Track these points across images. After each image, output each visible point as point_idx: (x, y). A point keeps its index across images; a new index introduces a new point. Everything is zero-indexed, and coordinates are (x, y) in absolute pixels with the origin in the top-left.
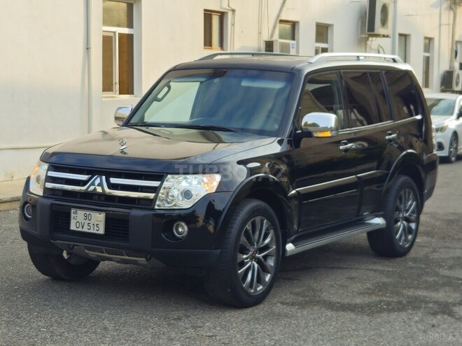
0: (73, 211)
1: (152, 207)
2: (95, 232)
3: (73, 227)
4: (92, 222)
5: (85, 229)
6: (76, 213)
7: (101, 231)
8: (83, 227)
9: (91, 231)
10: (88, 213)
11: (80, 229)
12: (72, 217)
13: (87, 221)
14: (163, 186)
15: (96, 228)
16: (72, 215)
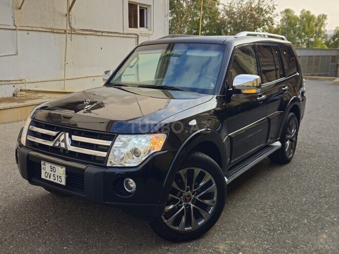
0: (42, 162)
1: (104, 165)
2: (59, 182)
3: (43, 176)
4: (56, 174)
5: (52, 179)
6: (44, 164)
7: (63, 183)
8: (50, 177)
9: (56, 181)
10: (53, 166)
11: (48, 179)
12: (42, 168)
13: (53, 173)
14: (114, 145)
15: (59, 179)
16: (42, 166)
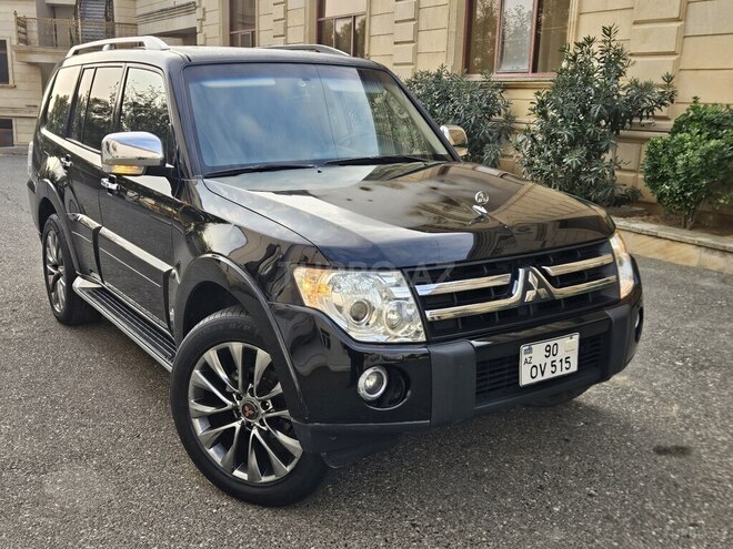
0: (523, 348)
2: (565, 372)
3: (525, 379)
4: (558, 358)
5: (548, 375)
6: (530, 350)
7: (574, 368)
8: (543, 373)
9: (558, 373)
10: (551, 343)
11: (539, 378)
12: (523, 361)
13: (552, 358)
15: (565, 365)
16: (523, 357)
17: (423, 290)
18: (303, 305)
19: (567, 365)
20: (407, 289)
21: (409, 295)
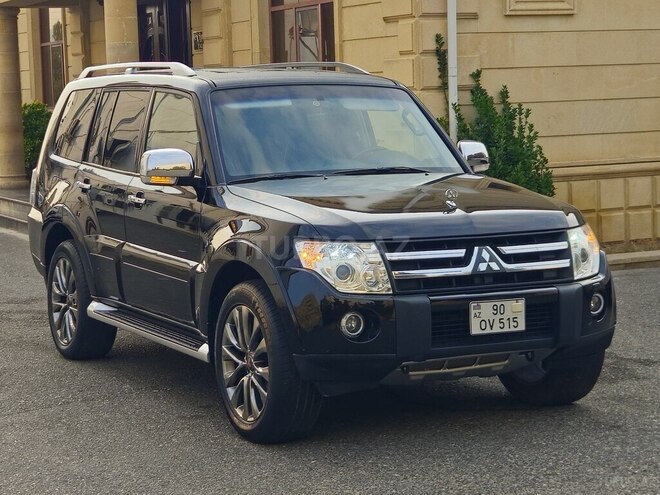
0: (473, 305)
1: (571, 278)
2: (513, 329)
3: (475, 330)
4: (505, 317)
5: (496, 329)
6: (479, 307)
7: (522, 327)
8: (491, 327)
9: (506, 329)
10: (499, 304)
11: (488, 331)
12: (473, 315)
13: (499, 316)
14: (572, 245)
15: (512, 324)
16: (473, 312)
17: (390, 256)
18: (301, 266)
19: (515, 324)
20: (378, 255)
21: (381, 260)
